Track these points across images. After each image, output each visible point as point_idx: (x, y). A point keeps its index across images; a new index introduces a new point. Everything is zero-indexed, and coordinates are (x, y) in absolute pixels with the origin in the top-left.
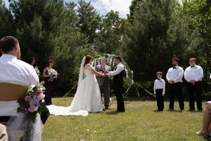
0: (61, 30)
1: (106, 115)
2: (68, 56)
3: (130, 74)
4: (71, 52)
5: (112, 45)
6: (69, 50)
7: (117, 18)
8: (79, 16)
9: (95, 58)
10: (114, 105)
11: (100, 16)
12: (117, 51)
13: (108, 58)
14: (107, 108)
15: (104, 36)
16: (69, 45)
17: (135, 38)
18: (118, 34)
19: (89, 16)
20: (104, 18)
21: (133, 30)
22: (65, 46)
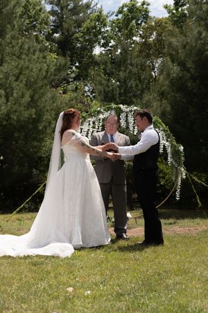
0: (8, 49)
1: (118, 254)
2: (26, 114)
3: (176, 153)
4: (33, 102)
5: (132, 83)
6: (27, 98)
7: (146, 16)
8: (53, 13)
9: (91, 116)
10: (136, 229)
11: (105, 13)
12: (146, 97)
13: (123, 116)
14: (119, 237)
15: (113, 62)
16: (29, 85)
17: (189, 65)
18: (148, 56)
19: (78, 14)
20: (114, 17)
21: (185, 47)
22: (18, 87)
